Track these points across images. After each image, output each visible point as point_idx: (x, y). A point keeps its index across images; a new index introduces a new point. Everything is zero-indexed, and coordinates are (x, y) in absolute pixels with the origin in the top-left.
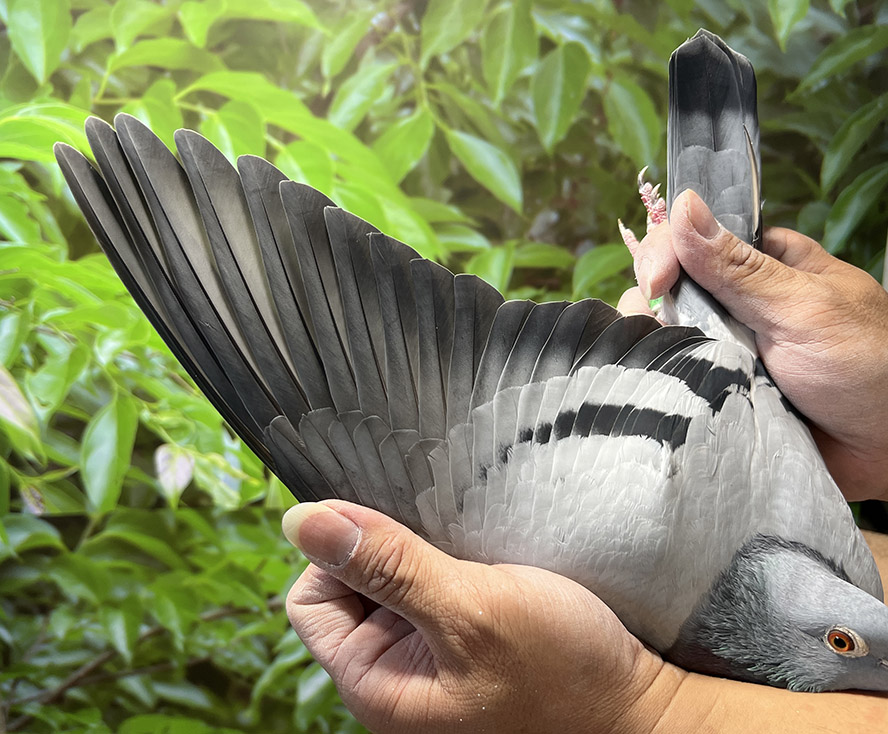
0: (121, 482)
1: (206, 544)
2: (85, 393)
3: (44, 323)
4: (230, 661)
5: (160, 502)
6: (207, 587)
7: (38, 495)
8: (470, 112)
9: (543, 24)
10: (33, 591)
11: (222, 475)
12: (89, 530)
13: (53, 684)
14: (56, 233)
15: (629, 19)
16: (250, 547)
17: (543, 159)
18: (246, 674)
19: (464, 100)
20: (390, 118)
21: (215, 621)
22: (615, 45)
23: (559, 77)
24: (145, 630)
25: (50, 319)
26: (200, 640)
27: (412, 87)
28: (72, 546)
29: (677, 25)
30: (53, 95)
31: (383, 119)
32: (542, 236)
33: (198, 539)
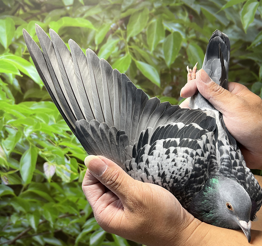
0: (32, 174)
1: (60, 194)
2: (21, 146)
3: (8, 124)
4: (68, 231)
5: (45, 180)
6: (60, 207)
7: (6, 178)
8: (143, 55)
9: (167, 26)
10: (5, 209)
11: (65, 172)
12: (23, 189)
13: (12, 238)
14: (11, 95)
15: (194, 24)
16: (74, 195)
17: (167, 70)
18: (73, 235)
19: (141, 51)
20: (118, 57)
21: (63, 218)
22: (190, 32)
23: (172, 43)
24: (41, 221)
25: (10, 123)
26: (58, 224)
27: (124, 47)
28: (17, 195)
29: (210, 26)
30: (10, 52)
31: (115, 57)
32: (167, 94)
33: (57, 192)
